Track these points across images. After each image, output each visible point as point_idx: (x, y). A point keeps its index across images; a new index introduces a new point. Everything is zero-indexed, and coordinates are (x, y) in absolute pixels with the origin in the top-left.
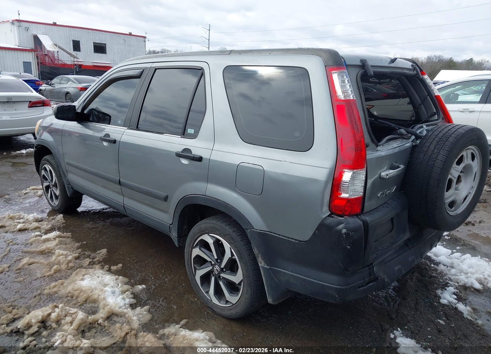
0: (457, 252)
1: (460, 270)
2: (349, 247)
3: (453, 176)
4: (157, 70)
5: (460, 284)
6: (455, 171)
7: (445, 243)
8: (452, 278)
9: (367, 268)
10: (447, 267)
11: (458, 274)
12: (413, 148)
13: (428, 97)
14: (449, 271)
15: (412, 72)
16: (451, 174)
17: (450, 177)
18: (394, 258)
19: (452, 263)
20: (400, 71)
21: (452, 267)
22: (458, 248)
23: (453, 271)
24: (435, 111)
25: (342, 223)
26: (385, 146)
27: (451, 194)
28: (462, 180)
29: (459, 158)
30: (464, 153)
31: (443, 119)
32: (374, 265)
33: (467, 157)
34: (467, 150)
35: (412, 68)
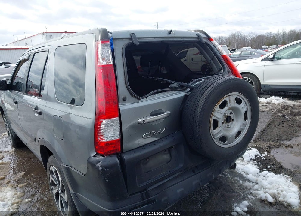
0: (266, 170)
1: (262, 186)
2: (107, 181)
3: (216, 117)
4: (36, 54)
5: (258, 197)
6: (219, 114)
7: (259, 163)
8: (253, 192)
9: (139, 194)
10: (253, 182)
11: (259, 189)
12: (186, 97)
13: (215, 56)
14: (253, 186)
15: (197, 40)
16: (214, 116)
17: (213, 118)
18: (178, 183)
19: (257, 180)
20: (180, 39)
21: (257, 183)
22: (269, 167)
23: (256, 186)
24: (221, 67)
25: (99, 162)
26: (149, 98)
27: (218, 131)
28: (234, 119)
29: (221, 102)
30: (227, 99)
31: (228, 72)
32: (148, 191)
33: (230, 102)
34: (230, 96)
35: (196, 36)
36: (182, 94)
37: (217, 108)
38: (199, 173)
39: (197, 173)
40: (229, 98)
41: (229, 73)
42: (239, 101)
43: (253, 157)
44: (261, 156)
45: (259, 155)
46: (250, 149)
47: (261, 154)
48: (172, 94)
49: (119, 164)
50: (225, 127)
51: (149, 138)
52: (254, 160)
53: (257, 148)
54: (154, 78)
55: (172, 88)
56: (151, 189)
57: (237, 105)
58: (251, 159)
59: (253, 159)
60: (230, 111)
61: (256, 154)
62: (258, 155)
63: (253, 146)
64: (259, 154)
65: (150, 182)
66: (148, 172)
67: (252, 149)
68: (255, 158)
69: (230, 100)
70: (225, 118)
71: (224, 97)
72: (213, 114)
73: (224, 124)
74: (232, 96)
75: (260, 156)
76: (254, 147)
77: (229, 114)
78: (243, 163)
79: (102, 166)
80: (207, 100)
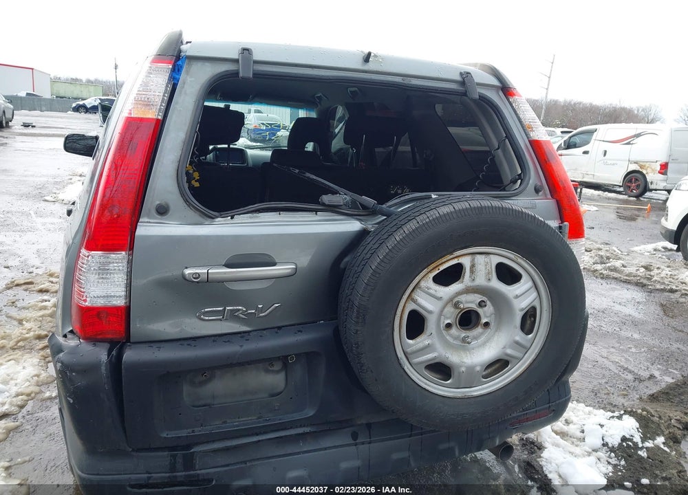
2: (71, 401)
6: (430, 298)
9: (165, 453)
13: (507, 141)
16: (416, 302)
17: (408, 307)
24: (520, 172)
26: (238, 219)
27: (421, 345)
28: (492, 324)
29: (442, 268)
30: (466, 261)
31: (537, 190)
32: (194, 452)
33: (472, 272)
34: (478, 256)
35: (458, 78)
36: (354, 226)
37: (427, 281)
38: (370, 443)
39: (363, 443)
40: (473, 260)
41: (540, 193)
42: (508, 275)
43: (615, 441)
44: (640, 445)
45: (635, 440)
46: (620, 418)
47: (644, 440)
48: (320, 221)
49: (103, 368)
50: (456, 338)
51: (219, 322)
52: (612, 450)
53: (639, 418)
54: (297, 171)
55: (324, 204)
56: (202, 449)
57: (496, 284)
58: (605, 445)
59: (610, 445)
60: (478, 298)
61: (628, 436)
62: (631, 440)
63: (632, 411)
64: (637, 439)
65: (198, 431)
66: (204, 406)
67: (626, 417)
68: (620, 445)
69: (473, 266)
70: (459, 313)
71: (451, 253)
72: (413, 295)
73: (454, 331)
74: (483, 256)
75: (636, 444)
76: (631, 413)
77: (474, 306)
78: (577, 450)
79: (62, 363)
80: (390, 254)
